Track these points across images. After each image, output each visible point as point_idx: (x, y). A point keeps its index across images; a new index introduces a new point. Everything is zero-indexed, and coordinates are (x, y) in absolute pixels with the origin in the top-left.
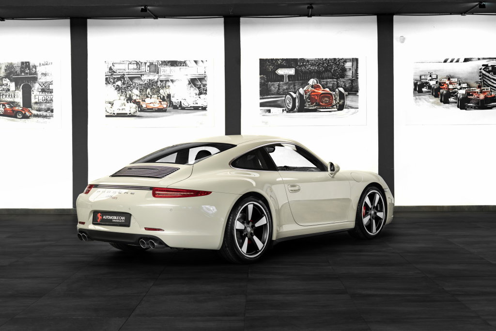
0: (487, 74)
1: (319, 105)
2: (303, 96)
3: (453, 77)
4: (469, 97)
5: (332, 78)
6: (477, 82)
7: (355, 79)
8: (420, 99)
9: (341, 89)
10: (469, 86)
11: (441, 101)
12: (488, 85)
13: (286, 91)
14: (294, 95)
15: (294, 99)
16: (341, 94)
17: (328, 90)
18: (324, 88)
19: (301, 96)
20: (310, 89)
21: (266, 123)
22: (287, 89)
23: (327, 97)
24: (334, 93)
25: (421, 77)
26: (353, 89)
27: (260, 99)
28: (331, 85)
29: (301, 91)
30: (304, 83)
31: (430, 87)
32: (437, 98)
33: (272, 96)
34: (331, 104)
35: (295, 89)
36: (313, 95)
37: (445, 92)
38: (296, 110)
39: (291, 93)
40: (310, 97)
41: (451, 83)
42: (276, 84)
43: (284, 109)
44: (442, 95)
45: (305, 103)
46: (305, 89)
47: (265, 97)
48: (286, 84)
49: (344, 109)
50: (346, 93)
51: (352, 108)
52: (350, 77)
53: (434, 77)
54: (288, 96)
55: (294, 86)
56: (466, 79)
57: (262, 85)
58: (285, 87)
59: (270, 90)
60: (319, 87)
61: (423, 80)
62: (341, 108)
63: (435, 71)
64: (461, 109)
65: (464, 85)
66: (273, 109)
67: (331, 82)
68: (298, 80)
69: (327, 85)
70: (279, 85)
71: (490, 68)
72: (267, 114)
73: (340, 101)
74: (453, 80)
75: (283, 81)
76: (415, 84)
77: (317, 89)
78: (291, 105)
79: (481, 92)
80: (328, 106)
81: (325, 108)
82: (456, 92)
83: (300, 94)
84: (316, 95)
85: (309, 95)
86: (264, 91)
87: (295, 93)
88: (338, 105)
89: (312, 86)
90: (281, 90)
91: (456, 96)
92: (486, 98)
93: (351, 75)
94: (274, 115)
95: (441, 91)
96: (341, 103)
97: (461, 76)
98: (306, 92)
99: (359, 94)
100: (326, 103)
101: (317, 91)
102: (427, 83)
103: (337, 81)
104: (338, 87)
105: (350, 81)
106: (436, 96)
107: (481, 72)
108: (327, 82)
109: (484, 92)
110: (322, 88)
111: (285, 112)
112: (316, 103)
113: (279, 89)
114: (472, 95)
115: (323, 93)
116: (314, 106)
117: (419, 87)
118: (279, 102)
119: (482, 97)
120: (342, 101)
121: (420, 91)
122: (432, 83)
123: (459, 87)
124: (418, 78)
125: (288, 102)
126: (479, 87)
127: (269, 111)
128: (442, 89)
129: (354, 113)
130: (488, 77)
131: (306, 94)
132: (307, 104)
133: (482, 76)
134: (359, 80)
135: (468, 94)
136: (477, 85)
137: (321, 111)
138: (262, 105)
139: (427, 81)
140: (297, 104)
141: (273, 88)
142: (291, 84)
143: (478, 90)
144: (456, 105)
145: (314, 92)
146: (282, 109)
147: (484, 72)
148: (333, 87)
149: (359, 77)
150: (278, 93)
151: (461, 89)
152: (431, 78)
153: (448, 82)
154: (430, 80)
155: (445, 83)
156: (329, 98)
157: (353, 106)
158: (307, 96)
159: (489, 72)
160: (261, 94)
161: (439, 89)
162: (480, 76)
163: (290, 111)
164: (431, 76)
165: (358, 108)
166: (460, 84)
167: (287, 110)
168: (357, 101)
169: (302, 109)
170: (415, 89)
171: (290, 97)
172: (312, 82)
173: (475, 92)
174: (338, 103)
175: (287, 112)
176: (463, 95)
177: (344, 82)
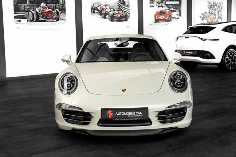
0: (121, 5)
1: (47, 18)
2: (38, 13)
3: (107, 6)
4: (114, 15)
5: (53, 3)
6: (117, 8)
7: (64, 5)
8: (94, 16)
9: (58, 10)
10: (114, 10)
11: (103, 17)
12: (122, 10)
13: (29, 9)
14: (33, 12)
15: (33, 15)
16: (57, 12)
17: (51, 9)
18: (49, 9)
19: (37, 13)
20: (42, 9)
21: (19, 28)
22: (29, 8)
23: (50, 14)
24: (54, 12)
25: (94, 5)
26: (63, 10)
27: (15, 14)
28: (52, 7)
29: (37, 10)
30: (38, 6)
31: (98, 10)
32: (101, 16)
33: (21, 12)
34: (53, 18)
35: (33, 9)
36: (43, 12)
37: (104, 13)
38: (34, 20)
39: (32, 11)
40: (42, 14)
41: (107, 8)
42: (23, 5)
43: (28, 20)
44: (103, 14)
45: (39, 17)
46: (39, 9)
47: (17, 13)
48: (29, 5)
49: (59, 21)
50: (60, 12)
51: (63, 20)
52: (62, 3)
53: (100, 5)
54: (30, 12)
55: (33, 7)
56: (112, 7)
57: (15, 6)
58: (28, 7)
59: (20, 9)
60: (46, 8)
61: (95, 7)
62: (58, 20)
63: (100, 2)
64: (111, 21)
65: (112, 10)
66: (22, 20)
67: (52, 5)
68: (35, 4)
69: (50, 7)
70: (25, 6)
71: (122, 2)
72: (19, 23)
73: (57, 16)
74: (108, 7)
75: (27, 4)
76: (92, 8)
77: (45, 9)
78: (32, 18)
79: (119, 13)
80: (52, 19)
81: (50, 20)
82: (109, 13)
83: (36, 11)
84: (45, 12)
85: (41, 12)
86: (16, 10)
87: (34, 11)
88: (56, 18)
89: (43, 7)
90: (26, 9)
91: (109, 15)
92: (121, 16)
93: (62, 2)
94: (22, 23)
95: (103, 12)
96: (57, 17)
97: (110, 5)
98: (39, 10)
99: (66, 12)
100: (50, 17)
101: (45, 10)
102: (97, 8)
103: (55, 5)
104: (56, 8)
105: (61, 5)
106: (101, 15)
107: (118, 4)
108: (50, 5)
109: (120, 13)
110: (48, 8)
111: (29, 22)
112: (45, 17)
113: (25, 8)
114: (115, 14)
115: (48, 12)
116: (44, 18)
117: (94, 10)
118: (25, 16)
119: (119, 15)
120: (58, 16)
121: (94, 12)
122: (99, 8)
123: (110, 10)
124: (93, 5)
125: (30, 16)
126: (118, 11)
127: (20, 21)
128: (103, 11)
129: (64, 23)
130: (121, 6)
131: (39, 12)
132: (40, 17)
133: (119, 5)
134: (66, 5)
135: (114, 14)
136: (117, 10)
137: (48, 22)
138: (16, 17)
139: (97, 7)
140: (35, 17)
141: (21, 8)
142: (31, 6)
143: (117, 12)
144: (109, 19)
145: (44, 11)
146: (27, 20)
147: (120, 4)
148: (53, 8)
149: (66, 3)
150: (24, 11)
151: (111, 11)
152: (98, 5)
153: (105, 8)
154: (98, 6)
155: (104, 8)
156: (52, 14)
157: (64, 19)
158: (40, 13)
159: (121, 4)
160: (14, 11)
161: (102, 11)
162: (118, 5)
163: (31, 21)
164: (98, 4)
165: (66, 20)
166: (110, 9)
167: (30, 21)
168: (65, 16)
169: (38, 20)
170: (92, 11)
171: (31, 13)
172: (43, 5)
173: (116, 13)
174: (56, 17)
175: (30, 22)
176: (112, 14)
177: (59, 6)
